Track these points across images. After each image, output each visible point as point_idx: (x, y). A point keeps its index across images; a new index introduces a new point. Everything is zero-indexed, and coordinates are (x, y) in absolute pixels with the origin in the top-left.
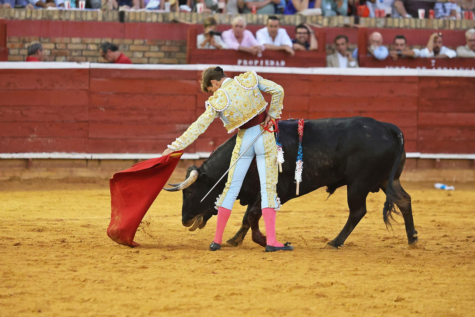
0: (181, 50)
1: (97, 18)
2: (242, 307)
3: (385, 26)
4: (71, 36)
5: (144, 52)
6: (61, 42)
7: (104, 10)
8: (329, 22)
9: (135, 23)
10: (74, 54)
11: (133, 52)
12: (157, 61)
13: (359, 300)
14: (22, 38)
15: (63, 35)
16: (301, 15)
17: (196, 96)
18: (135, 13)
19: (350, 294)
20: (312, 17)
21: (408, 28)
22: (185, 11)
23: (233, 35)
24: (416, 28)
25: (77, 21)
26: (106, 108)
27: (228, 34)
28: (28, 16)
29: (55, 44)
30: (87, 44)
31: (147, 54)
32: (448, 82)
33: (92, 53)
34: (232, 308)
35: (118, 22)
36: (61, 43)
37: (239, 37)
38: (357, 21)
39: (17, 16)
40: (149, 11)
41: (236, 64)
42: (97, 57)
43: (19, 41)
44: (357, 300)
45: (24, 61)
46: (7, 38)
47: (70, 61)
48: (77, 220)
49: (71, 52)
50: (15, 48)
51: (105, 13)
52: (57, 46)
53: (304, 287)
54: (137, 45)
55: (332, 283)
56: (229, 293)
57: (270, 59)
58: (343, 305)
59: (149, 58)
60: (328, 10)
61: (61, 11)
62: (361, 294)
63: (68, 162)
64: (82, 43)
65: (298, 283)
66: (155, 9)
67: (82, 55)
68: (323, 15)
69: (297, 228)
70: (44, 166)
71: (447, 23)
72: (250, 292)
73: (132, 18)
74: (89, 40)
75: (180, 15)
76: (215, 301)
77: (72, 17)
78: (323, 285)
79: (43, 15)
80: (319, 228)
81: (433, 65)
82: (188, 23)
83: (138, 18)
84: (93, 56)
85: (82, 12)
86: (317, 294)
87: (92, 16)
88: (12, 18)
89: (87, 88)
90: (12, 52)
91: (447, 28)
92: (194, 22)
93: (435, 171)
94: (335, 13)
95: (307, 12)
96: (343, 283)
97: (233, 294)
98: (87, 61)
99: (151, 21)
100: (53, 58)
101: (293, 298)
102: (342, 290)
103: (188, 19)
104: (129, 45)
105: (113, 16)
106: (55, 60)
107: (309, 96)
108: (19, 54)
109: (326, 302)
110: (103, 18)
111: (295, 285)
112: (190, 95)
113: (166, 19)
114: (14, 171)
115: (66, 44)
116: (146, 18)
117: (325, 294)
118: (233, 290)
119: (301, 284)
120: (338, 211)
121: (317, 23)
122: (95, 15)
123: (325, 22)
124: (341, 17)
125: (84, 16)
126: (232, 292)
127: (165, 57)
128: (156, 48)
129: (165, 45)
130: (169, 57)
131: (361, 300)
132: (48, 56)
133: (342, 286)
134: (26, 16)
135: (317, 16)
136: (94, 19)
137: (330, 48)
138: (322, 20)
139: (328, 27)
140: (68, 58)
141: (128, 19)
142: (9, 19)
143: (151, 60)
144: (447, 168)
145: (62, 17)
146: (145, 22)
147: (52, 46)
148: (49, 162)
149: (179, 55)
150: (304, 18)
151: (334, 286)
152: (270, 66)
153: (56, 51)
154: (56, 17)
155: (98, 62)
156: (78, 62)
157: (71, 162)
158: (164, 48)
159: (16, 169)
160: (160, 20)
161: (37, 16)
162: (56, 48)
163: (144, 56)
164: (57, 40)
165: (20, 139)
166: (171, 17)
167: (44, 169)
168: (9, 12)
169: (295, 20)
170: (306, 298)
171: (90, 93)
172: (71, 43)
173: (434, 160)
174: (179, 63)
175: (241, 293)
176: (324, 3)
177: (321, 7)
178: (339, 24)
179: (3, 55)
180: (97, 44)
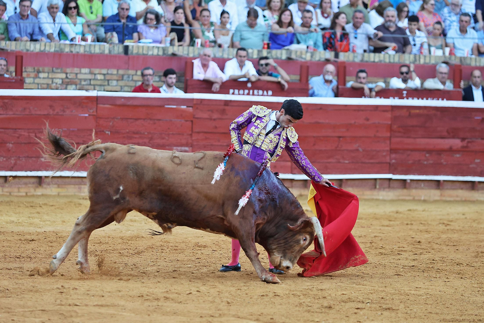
1: (104, 51)
3: (362, 60)
4: (81, 67)
6: (72, 72)
7: (111, 44)
8: (312, 56)
9: (138, 56)
10: (83, 83)
11: (136, 81)
14: (36, 68)
15: (73, 66)
16: (288, 50)
17: (192, 121)
18: (138, 47)
20: (296, 52)
21: (383, 62)
24: (390, 62)
25: (86, 53)
26: (111, 132)
28: (42, 48)
29: (67, 74)
30: (95, 74)
32: (417, 111)
33: (99, 83)
35: (123, 54)
36: (71, 73)
38: (337, 56)
39: (32, 48)
41: (228, 93)
42: (104, 86)
43: (34, 72)
45: (38, 89)
46: (23, 68)
47: (80, 89)
49: (81, 82)
50: (30, 77)
51: (112, 46)
52: (68, 75)
57: (258, 89)
61: (72, 45)
63: (77, 180)
64: (91, 73)
67: (90, 84)
70: (56, 184)
71: (417, 58)
73: (135, 51)
74: (97, 71)
75: (178, 50)
77: (82, 50)
79: (55, 47)
81: (405, 95)
82: (186, 56)
83: (141, 51)
84: (101, 85)
85: (90, 45)
87: (100, 49)
88: (28, 50)
89: (95, 114)
90: (28, 80)
91: (417, 62)
92: (191, 55)
93: (405, 191)
98: (95, 89)
99: (152, 55)
100: (65, 86)
103: (185, 52)
104: (133, 75)
105: (118, 49)
106: (66, 89)
108: (34, 83)
110: (110, 51)
112: (186, 121)
113: (166, 52)
114: (29, 187)
115: (77, 74)
116: (148, 52)
121: (301, 57)
122: (102, 48)
123: (308, 57)
125: (92, 49)
132: (60, 84)
134: (40, 49)
135: (302, 51)
136: (101, 51)
138: (306, 55)
139: (311, 60)
140: (78, 86)
141: (132, 53)
142: (25, 51)
144: (416, 188)
145: (73, 49)
146: (147, 54)
147: (64, 76)
148: (60, 180)
150: (290, 52)
152: (258, 95)
153: (67, 80)
154: (67, 50)
155: (104, 91)
156: (87, 90)
157: (80, 180)
159: (30, 185)
160: (161, 53)
161: (50, 49)
162: (67, 77)
164: (68, 70)
165: (34, 159)
166: (171, 51)
167: (56, 186)
168: (25, 45)
169: (281, 54)
171: (97, 118)
172: (80, 73)
173: (405, 181)
178: (320, 58)
179: (19, 84)
180: (104, 75)
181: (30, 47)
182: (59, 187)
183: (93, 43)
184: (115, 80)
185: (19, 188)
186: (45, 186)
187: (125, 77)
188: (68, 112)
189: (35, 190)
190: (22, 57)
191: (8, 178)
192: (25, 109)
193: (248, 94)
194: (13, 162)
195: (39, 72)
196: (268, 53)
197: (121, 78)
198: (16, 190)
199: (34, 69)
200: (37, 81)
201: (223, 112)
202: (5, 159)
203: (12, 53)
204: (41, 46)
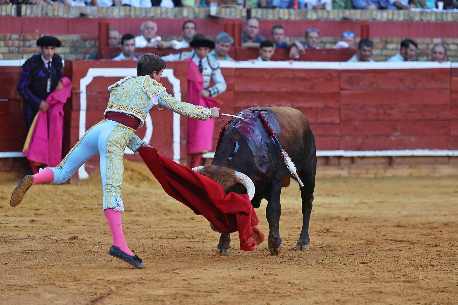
181: (377, 15)
182: (411, 167)
183: (445, 11)
185: (367, 170)
186: (395, 166)
188: (420, 86)
189: (385, 171)
190: (368, 27)
191: (356, 159)
192: (372, 83)
194: (360, 140)
195: (387, 43)
198: (364, 171)
199: (382, 40)
200: (385, 52)
202: (351, 138)
203: (357, 22)
204: (388, 14)
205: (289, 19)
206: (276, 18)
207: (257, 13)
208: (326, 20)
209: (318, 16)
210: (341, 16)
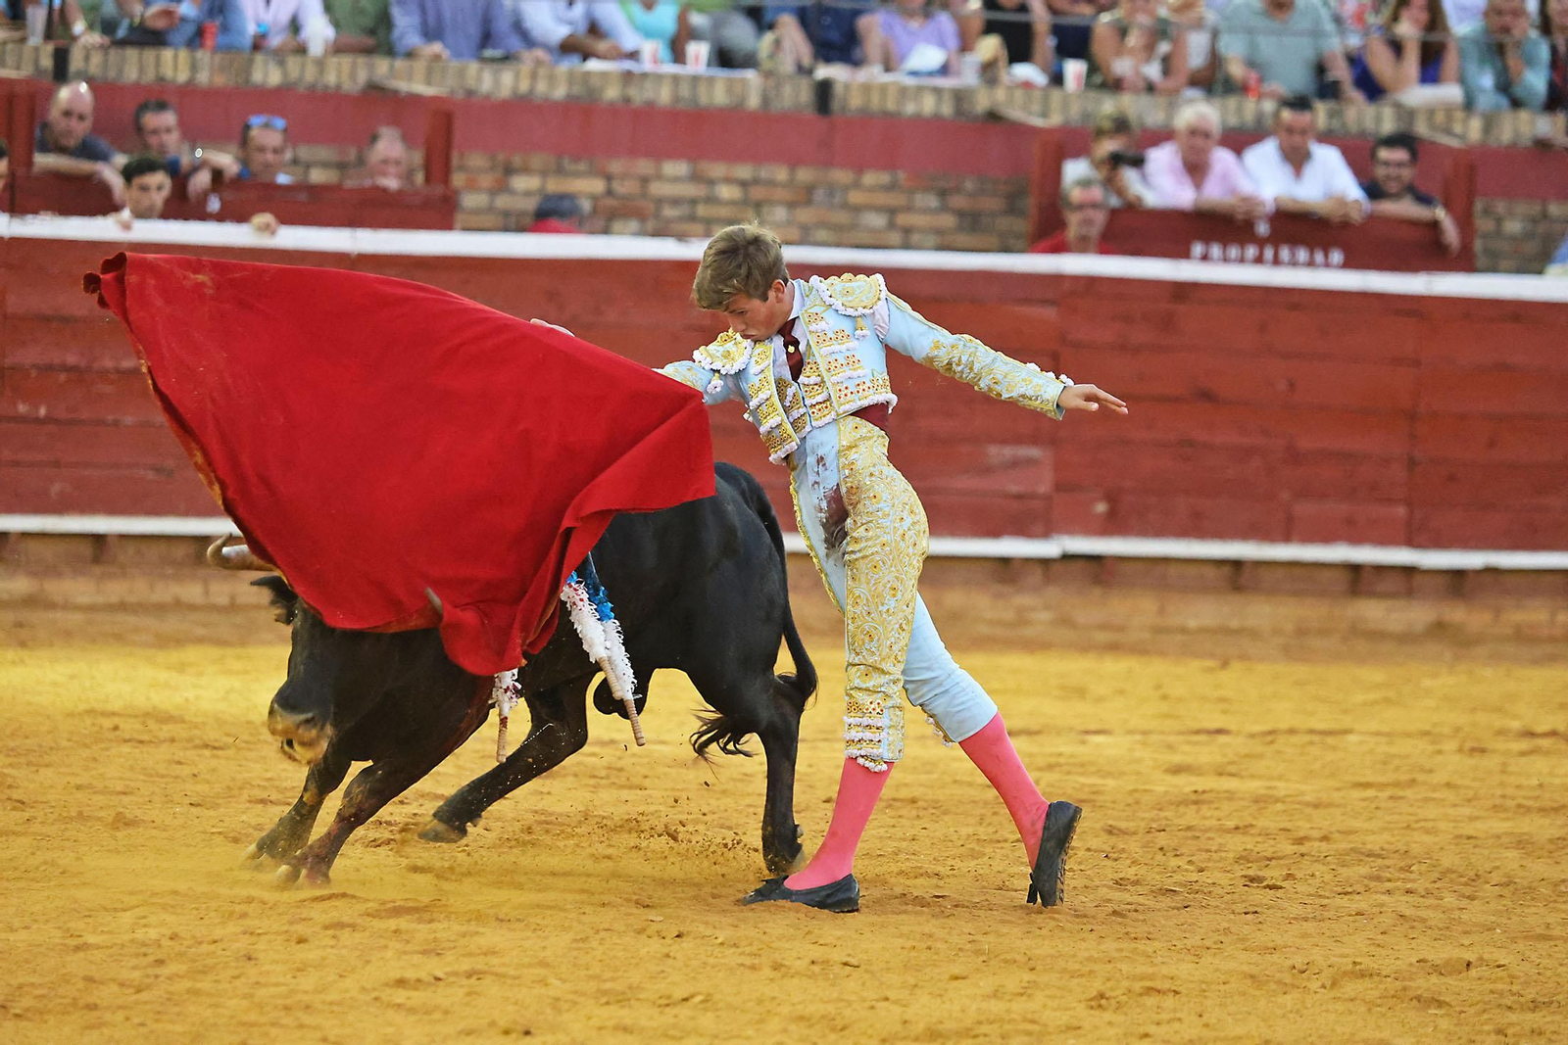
0: (1012, 209)
1: (743, 99)
2: (1176, 1032)
4: (660, 154)
5: (892, 212)
6: (629, 172)
7: (768, 74)
8: (1487, 129)
9: (866, 119)
10: (669, 212)
11: (857, 209)
12: (932, 240)
13: (1549, 1019)
15: (634, 152)
16: (1398, 106)
18: (867, 88)
19: (1522, 999)
20: (1431, 112)
22: (1027, 85)
23: (1178, 163)
25: (681, 106)
27: (1162, 159)
28: (524, 86)
29: (609, 178)
30: (711, 183)
31: (902, 219)
33: (724, 212)
34: (1146, 1035)
35: (810, 113)
36: (624, 176)
37: (1195, 169)
39: (486, 85)
40: (911, 81)
41: (1185, 255)
43: (492, 168)
44: (1544, 1017)
46: (454, 156)
47: (658, 233)
48: (663, 742)
49: (659, 208)
50: (479, 190)
51: (771, 82)
52: (615, 185)
53: (1378, 974)
54: (872, 189)
55: (1469, 964)
56: (1138, 986)
57: (1294, 241)
58: (1500, 1032)
59: (907, 231)
60: (1483, 91)
61: (628, 76)
62: (1560, 998)
64: (695, 177)
65: (1358, 960)
66: (931, 74)
67: (692, 218)
68: (1469, 105)
69: (1367, 785)
72: (1204, 986)
74: (717, 170)
75: (1011, 98)
76: (1092, 1012)
77: (664, 96)
78: (1438, 970)
79: (570, 84)
80: (1435, 788)
82: (1038, 122)
83: (875, 102)
85: (695, 79)
86: (1418, 998)
87: (729, 90)
88: (470, 93)
90: (470, 200)
92: (1055, 120)
94: (1504, 102)
95: (1418, 95)
96: (1502, 963)
97: (1149, 991)
99: (918, 115)
100: (601, 223)
101: (1340, 1007)
102: (1500, 986)
103: (1036, 107)
105: (797, 96)
106: (605, 232)
107: (1417, 363)
108: (490, 209)
109: (1444, 1024)
110: (766, 100)
111: (1350, 967)
112: (1036, 354)
113: (966, 106)
115: (645, 181)
117: (1442, 998)
118: (1151, 977)
119: (1367, 963)
120: (1501, 732)
121: (1448, 132)
122: (738, 89)
123: (1474, 129)
124: (1524, 115)
125: (703, 92)
126: (1149, 984)
127: (960, 229)
128: (933, 201)
129: (958, 190)
130: (973, 229)
131: (1557, 1018)
133: (1500, 972)
134: (515, 89)
135: (1449, 110)
136: (733, 101)
137: (1486, 212)
138: (1465, 121)
139: (1482, 145)
140: (650, 225)
141: (843, 108)
142: (460, 95)
143: (915, 238)
145: (633, 92)
146: (897, 115)
149: (1004, 223)
150: (1407, 114)
151: (1473, 973)
152: (1294, 264)
153: (609, 202)
154: (612, 93)
156: (681, 237)
158: (958, 201)
160: (947, 110)
161: (551, 88)
162: (609, 193)
163: (891, 225)
164: (616, 166)
166: (982, 102)
168: (461, 73)
169: (1378, 119)
170: (1383, 1010)
172: (659, 177)
174: (1006, 249)
175: (1173, 988)
176: (1472, 69)
177: (1462, 81)
178: (1516, 132)
179: (440, 213)
180: (744, 184)
181: (479, 79)
184: (780, 203)
187: (819, 195)
190: (449, 118)
193: (1259, 260)
195: (509, 170)
196: (1332, 115)
197: (804, 196)
199: (493, 160)
200: (502, 202)
201: (1167, 323)
203: (416, 102)
204: (517, 75)
205: (190, 82)
206: (150, 76)
207: (87, 58)
208: (312, 88)
209: (285, 74)
210: (362, 77)
